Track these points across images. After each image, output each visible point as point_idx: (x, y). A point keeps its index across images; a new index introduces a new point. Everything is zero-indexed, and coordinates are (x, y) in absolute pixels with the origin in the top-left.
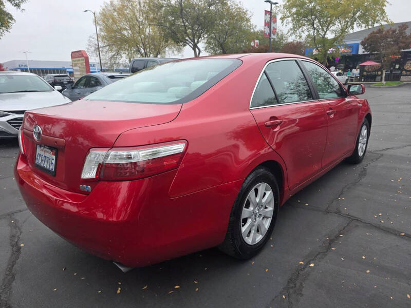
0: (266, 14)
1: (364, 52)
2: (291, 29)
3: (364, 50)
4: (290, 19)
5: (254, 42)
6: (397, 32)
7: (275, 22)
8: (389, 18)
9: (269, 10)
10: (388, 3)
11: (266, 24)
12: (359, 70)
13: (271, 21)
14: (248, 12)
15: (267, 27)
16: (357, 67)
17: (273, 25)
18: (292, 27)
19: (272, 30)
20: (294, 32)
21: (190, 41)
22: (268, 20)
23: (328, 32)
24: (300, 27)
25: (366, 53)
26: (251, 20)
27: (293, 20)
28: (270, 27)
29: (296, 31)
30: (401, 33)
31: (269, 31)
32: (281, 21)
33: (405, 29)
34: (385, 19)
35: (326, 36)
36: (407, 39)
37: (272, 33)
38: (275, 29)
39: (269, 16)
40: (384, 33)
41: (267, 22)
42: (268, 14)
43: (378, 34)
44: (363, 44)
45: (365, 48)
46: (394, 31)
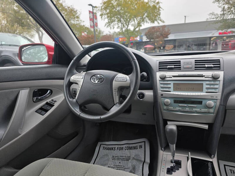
0: (90, 13)
1: (146, 40)
2: (107, 23)
4: (106, 16)
5: (84, 33)
7: (96, 19)
8: (161, 18)
9: (92, 10)
10: (162, 8)
12: (144, 50)
13: (93, 17)
14: (78, 12)
15: (91, 21)
16: (143, 48)
17: (95, 20)
18: (108, 22)
20: (109, 25)
21: (34, 26)
22: (92, 17)
23: (129, 26)
24: (112, 22)
26: (80, 17)
27: (108, 17)
28: (93, 22)
29: (110, 24)
30: (163, 30)
31: (93, 25)
32: (101, 17)
34: (160, 19)
35: (128, 28)
36: (166, 33)
37: (95, 26)
38: (97, 23)
39: (92, 15)
40: (155, 29)
41: (91, 18)
42: (91, 13)
43: (153, 30)
44: (146, 35)
45: (147, 37)
46: (160, 29)
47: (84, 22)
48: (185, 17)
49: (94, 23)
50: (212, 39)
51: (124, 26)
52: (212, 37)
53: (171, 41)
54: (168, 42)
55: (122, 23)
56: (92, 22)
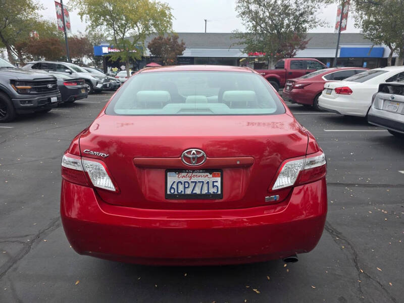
0: (56, 6)
1: (150, 55)
2: (89, 26)
3: (150, 53)
5: (33, 32)
6: (172, 40)
7: (68, 16)
9: (60, 2)
10: (173, 17)
11: (58, 16)
13: (63, 13)
15: (60, 20)
17: (65, 18)
19: (66, 24)
22: (60, 12)
24: (98, 26)
25: (152, 56)
29: (95, 28)
30: (175, 42)
31: (63, 25)
33: (177, 39)
35: (125, 37)
36: (180, 47)
37: (66, 27)
38: (69, 23)
39: (60, 8)
40: (163, 40)
41: (59, 14)
42: (58, 6)
43: (159, 41)
44: (149, 47)
45: (151, 51)
46: (170, 40)
47: (42, 16)
48: (206, 21)
49: (64, 23)
50: (240, 61)
51: (117, 33)
52: (242, 58)
53: (187, 60)
54: (183, 61)
55: (115, 30)
56: (62, 21)
